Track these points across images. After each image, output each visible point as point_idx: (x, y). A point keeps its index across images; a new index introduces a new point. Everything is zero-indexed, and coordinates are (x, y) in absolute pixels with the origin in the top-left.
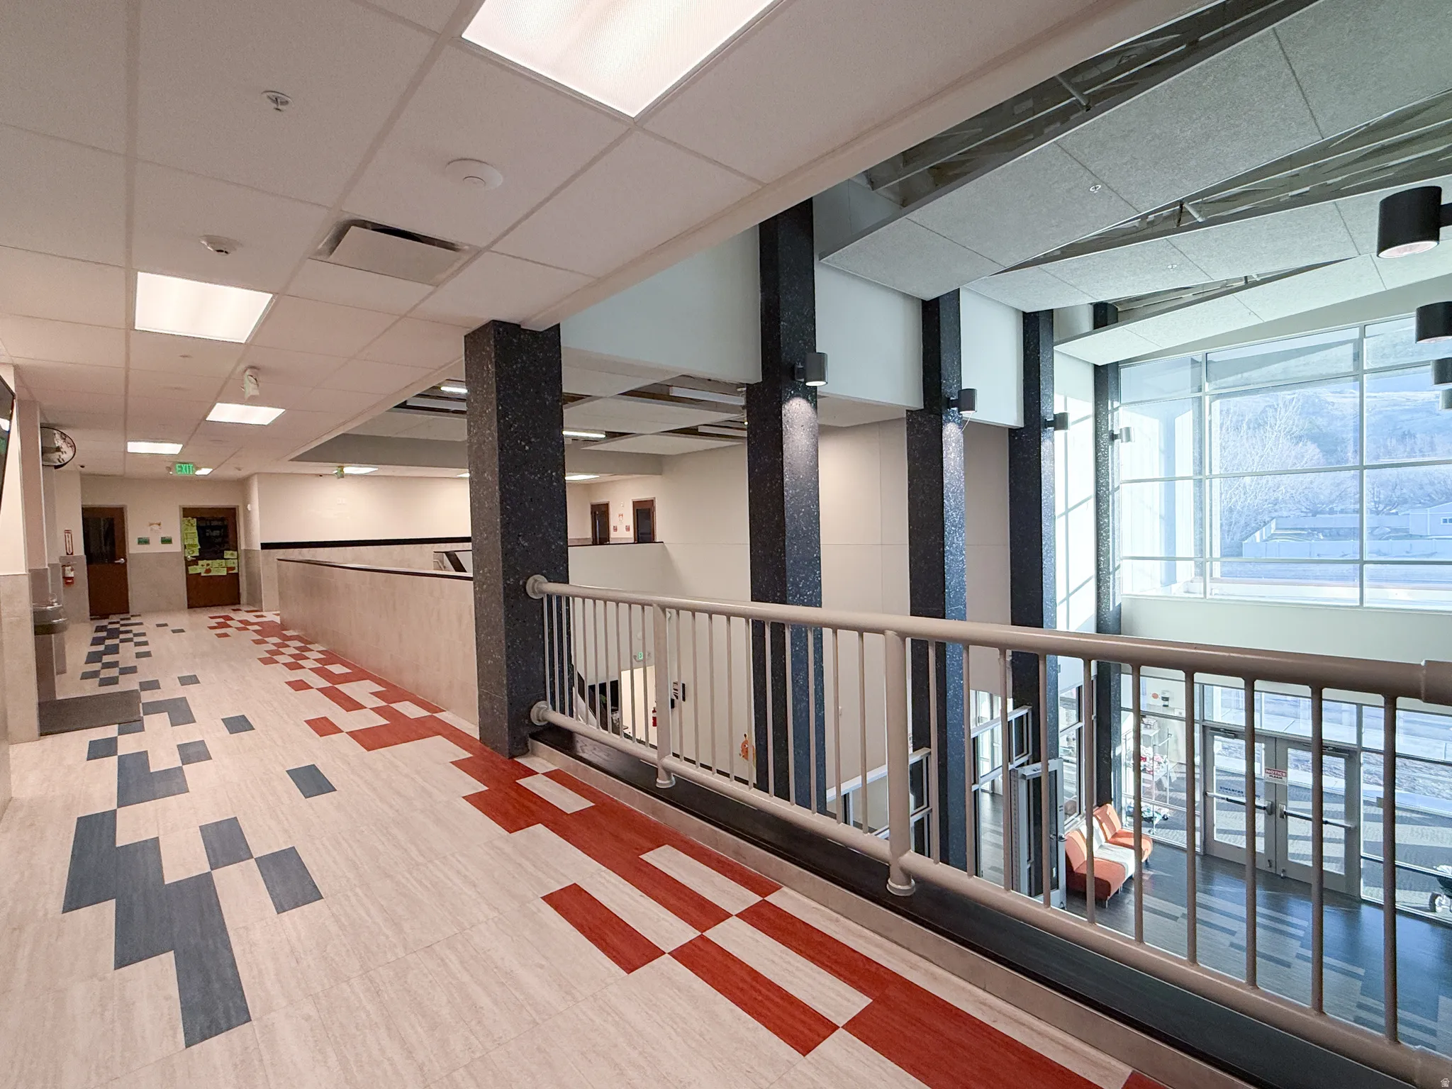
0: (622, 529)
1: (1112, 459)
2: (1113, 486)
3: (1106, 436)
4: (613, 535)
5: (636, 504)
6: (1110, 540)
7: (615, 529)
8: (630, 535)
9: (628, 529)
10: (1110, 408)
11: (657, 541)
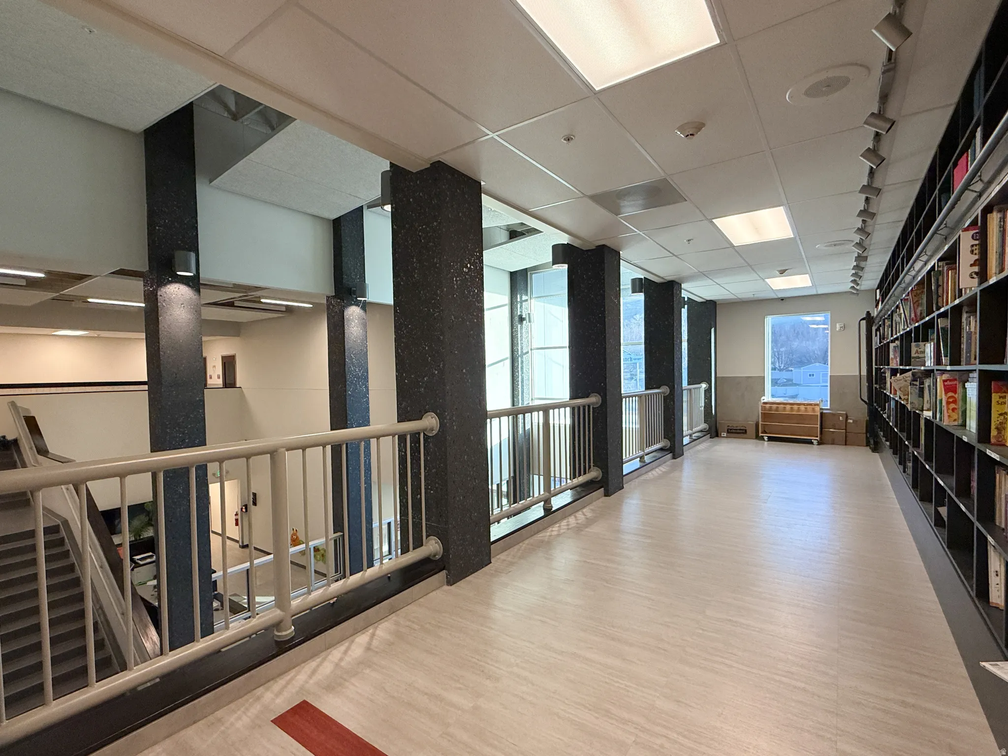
0: (215, 377)
1: (521, 333)
2: (522, 352)
3: (517, 318)
4: (209, 381)
5: (223, 358)
6: (520, 387)
7: (211, 378)
8: (220, 382)
9: (219, 377)
10: (519, 300)
11: (238, 386)
